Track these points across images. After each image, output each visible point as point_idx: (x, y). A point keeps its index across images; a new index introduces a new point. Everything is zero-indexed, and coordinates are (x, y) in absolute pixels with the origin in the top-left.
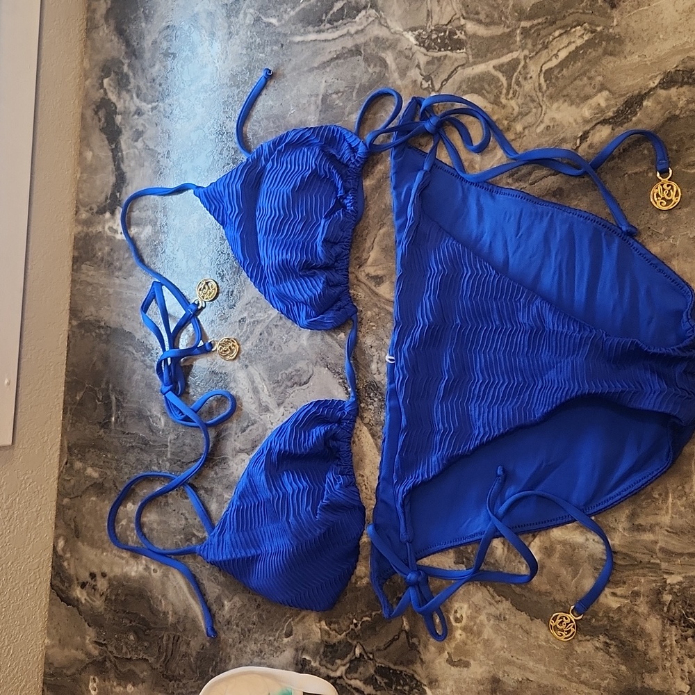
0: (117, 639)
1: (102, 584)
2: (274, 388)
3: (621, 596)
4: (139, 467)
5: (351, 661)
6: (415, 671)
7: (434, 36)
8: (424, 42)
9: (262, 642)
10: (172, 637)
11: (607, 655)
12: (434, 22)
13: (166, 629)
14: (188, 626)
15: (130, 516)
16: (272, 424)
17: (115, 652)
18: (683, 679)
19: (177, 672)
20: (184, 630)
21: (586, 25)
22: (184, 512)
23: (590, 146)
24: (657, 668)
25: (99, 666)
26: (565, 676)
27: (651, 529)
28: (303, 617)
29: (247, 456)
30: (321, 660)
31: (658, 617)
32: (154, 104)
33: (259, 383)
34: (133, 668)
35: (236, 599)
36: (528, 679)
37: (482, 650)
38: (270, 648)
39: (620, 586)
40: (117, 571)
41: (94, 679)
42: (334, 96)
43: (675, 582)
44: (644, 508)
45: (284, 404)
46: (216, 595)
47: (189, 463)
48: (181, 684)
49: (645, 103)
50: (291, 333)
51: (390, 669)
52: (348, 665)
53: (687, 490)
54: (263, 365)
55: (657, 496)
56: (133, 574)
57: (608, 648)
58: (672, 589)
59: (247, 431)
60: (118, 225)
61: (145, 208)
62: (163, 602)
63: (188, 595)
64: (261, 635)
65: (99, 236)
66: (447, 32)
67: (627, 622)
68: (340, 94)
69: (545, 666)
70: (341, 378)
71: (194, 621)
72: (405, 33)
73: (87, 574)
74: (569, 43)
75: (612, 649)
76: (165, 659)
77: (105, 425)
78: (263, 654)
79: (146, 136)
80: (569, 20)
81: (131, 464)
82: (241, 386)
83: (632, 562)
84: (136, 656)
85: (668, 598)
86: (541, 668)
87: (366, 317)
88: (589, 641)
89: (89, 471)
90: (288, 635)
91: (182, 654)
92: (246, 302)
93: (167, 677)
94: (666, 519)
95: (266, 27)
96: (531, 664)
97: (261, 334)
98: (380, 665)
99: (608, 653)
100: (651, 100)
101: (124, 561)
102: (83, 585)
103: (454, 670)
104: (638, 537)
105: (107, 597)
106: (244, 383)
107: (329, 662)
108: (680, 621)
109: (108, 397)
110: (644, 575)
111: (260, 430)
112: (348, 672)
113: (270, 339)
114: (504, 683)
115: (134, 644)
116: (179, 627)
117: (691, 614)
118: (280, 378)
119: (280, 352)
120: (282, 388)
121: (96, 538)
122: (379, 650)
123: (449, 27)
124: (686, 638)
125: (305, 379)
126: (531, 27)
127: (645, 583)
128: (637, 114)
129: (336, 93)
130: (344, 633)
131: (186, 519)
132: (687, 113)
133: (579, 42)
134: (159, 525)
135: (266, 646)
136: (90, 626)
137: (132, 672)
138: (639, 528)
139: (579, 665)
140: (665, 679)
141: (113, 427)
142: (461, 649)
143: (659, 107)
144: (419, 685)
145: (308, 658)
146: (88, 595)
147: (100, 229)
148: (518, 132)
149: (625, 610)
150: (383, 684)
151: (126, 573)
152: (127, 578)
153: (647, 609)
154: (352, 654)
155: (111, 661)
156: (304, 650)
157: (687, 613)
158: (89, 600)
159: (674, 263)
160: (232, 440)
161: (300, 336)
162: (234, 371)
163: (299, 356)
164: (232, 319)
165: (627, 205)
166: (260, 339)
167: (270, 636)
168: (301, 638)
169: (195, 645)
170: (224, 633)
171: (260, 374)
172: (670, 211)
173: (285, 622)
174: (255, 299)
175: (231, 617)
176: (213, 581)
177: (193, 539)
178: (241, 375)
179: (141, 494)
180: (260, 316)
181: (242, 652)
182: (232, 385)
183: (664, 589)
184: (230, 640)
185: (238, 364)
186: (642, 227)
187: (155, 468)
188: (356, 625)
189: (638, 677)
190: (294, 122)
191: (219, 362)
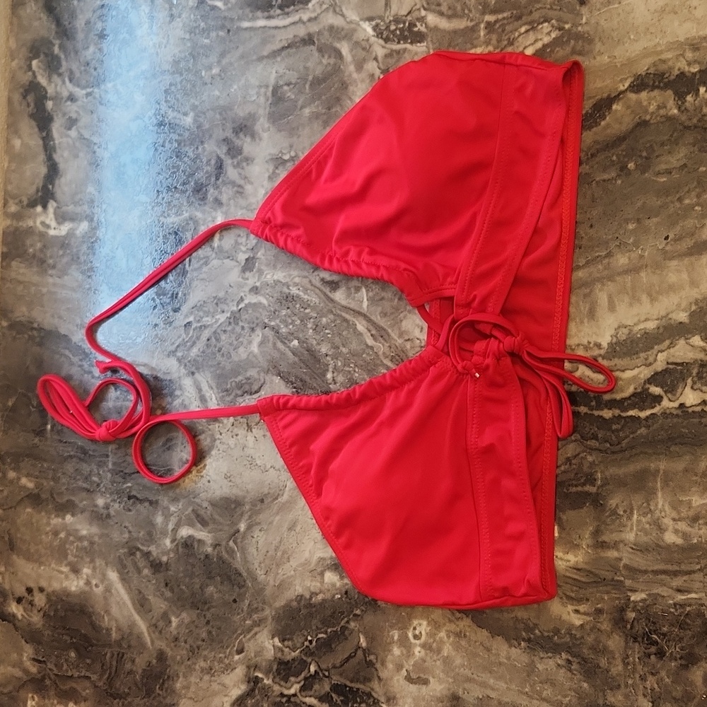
0: (57, 656)
1: (40, 600)
2: (223, 396)
3: (585, 614)
4: (78, 477)
5: (306, 679)
6: (373, 689)
7: (393, 27)
8: (382, 33)
9: (211, 659)
10: (116, 654)
11: (568, 672)
12: (393, 13)
13: (110, 646)
14: (133, 643)
15: (68, 528)
16: (221, 434)
17: (55, 669)
18: (645, 696)
19: (121, 689)
20: (129, 646)
21: (553, 21)
22: (127, 525)
24: (619, 685)
25: (38, 684)
26: (527, 693)
27: (615, 545)
28: (256, 634)
30: (274, 677)
31: (621, 634)
32: (89, 90)
33: (208, 392)
34: (74, 685)
35: (184, 615)
36: (488, 697)
37: (442, 667)
38: (221, 665)
39: (583, 604)
40: (56, 586)
41: (33, 697)
42: (286, 88)
43: (639, 599)
44: (609, 525)
46: (162, 611)
47: (134, 473)
48: (126, 702)
49: (614, 107)
50: (241, 340)
51: (346, 686)
52: (302, 683)
53: (652, 508)
54: (211, 372)
55: (622, 513)
56: (73, 589)
57: (570, 665)
58: (636, 606)
60: (51, 220)
61: (81, 203)
62: (106, 617)
63: (133, 611)
64: (211, 652)
65: (30, 231)
66: (407, 24)
67: (590, 640)
68: (292, 86)
69: (506, 683)
70: (295, 388)
71: (139, 637)
72: (361, 23)
73: (24, 589)
74: (536, 41)
75: (575, 666)
76: (108, 678)
77: (40, 433)
78: (213, 671)
79: (80, 124)
80: (536, 15)
81: (69, 474)
83: (596, 579)
84: (78, 673)
85: (631, 615)
86: (502, 685)
87: (321, 324)
88: (551, 658)
89: (24, 481)
90: (240, 651)
91: (127, 671)
92: (192, 305)
93: (111, 695)
94: (630, 537)
95: (211, 10)
96: (492, 681)
97: (208, 340)
98: (336, 682)
99: (570, 670)
100: (620, 103)
101: (63, 576)
102: (19, 600)
103: (413, 688)
104: (603, 554)
105: (45, 612)
106: (191, 391)
107: (282, 679)
108: (643, 638)
110: (608, 593)
111: (209, 440)
112: (303, 689)
113: (218, 345)
114: (463, 700)
115: (75, 661)
116: (124, 645)
117: (655, 631)
118: (229, 386)
119: (228, 359)
120: (232, 397)
121: (32, 551)
122: (334, 667)
123: (409, 18)
124: (649, 656)
125: (255, 387)
126: (496, 22)
127: (607, 600)
128: (605, 118)
129: (288, 84)
130: (299, 650)
131: (130, 532)
132: (658, 118)
133: (546, 40)
134: (100, 538)
135: (216, 664)
136: (27, 643)
137: (74, 690)
138: (603, 545)
139: (540, 683)
140: (627, 696)
141: (49, 435)
142: (420, 666)
143: (629, 111)
144: (376, 702)
145: (260, 675)
146: (25, 611)
147: (30, 223)
149: (588, 627)
150: (339, 702)
151: (66, 588)
152: (67, 593)
153: (610, 626)
154: (306, 671)
155: (50, 679)
156: (256, 667)
157: (650, 631)
158: (26, 616)
159: (643, 274)
160: (179, 450)
161: (250, 342)
162: (179, 378)
163: (249, 363)
164: (177, 323)
165: (595, 213)
166: (207, 345)
167: (220, 653)
168: (253, 655)
169: (141, 663)
170: (172, 650)
171: (207, 382)
172: (638, 221)
173: (236, 639)
174: (202, 303)
175: (178, 633)
176: (159, 597)
177: (138, 553)
178: (187, 383)
179: (81, 505)
180: (207, 320)
181: (190, 669)
182: (178, 393)
183: (627, 606)
184: (178, 657)
185: (184, 370)
186: (610, 237)
187: (95, 479)
188: (311, 642)
189: (601, 694)
190: (242, 114)
191: (164, 368)
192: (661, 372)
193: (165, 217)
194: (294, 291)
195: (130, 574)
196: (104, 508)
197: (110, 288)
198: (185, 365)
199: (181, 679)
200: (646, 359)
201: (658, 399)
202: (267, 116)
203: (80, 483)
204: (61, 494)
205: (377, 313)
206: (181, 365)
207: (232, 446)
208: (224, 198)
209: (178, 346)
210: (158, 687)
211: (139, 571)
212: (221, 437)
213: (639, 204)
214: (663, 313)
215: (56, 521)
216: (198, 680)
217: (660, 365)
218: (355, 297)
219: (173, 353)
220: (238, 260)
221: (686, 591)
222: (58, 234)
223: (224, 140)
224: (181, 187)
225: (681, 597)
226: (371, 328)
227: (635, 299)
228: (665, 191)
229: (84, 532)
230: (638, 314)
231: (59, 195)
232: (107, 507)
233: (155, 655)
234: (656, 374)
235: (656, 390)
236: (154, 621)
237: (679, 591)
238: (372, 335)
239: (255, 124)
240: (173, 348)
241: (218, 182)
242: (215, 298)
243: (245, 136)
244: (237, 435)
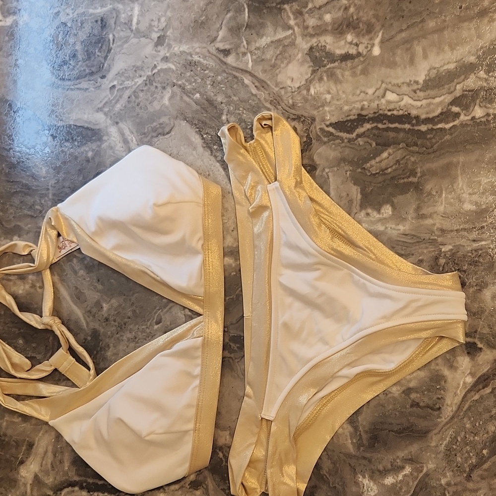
2: (141, 138)
4: (24, 207)
9: (136, 331)
27: (431, 216)
28: (170, 308)
33: (129, 135)
35: (113, 301)
38: (144, 334)
39: (410, 258)
43: (447, 250)
44: (426, 202)
46: (95, 300)
50: (155, 96)
51: (241, 336)
53: (455, 188)
54: (132, 121)
55: (435, 193)
56: (20, 292)
58: (445, 255)
63: (71, 303)
64: (135, 325)
70: (198, 128)
78: (137, 339)
81: (16, 205)
82: (112, 138)
83: (418, 240)
85: (443, 261)
87: (217, 81)
90: (158, 323)
92: (116, 73)
94: (441, 209)
97: (129, 98)
98: (233, 335)
104: (422, 223)
106: (116, 136)
110: (427, 248)
113: (137, 101)
115: (24, 346)
117: (459, 269)
118: (146, 130)
119: (145, 110)
120: (149, 138)
122: (232, 324)
125: (167, 130)
127: (426, 253)
135: (140, 333)
138: (423, 217)
150: (236, 348)
159: (446, 32)
161: (162, 97)
162: (106, 127)
163: (161, 113)
166: (128, 101)
167: (142, 325)
168: (169, 323)
170: (103, 328)
171: (129, 128)
173: (155, 313)
174: (124, 71)
175: (109, 315)
176: (92, 290)
177: (75, 259)
178: (113, 130)
179: (26, 228)
180: (128, 83)
181: (119, 340)
182: (105, 138)
183: (440, 256)
184: (109, 333)
185: (110, 121)
186: (423, 9)
187: (38, 207)
191: (93, 121)
192: (459, 97)
193: (93, 9)
194: (196, 58)
195: (69, 276)
198: (111, 117)
199: (111, 349)
200: (449, 89)
201: (457, 115)
203: (26, 212)
204: (9, 221)
205: (259, 71)
206: (107, 118)
209: (105, 104)
211: (76, 272)
214: (459, 58)
216: (125, 347)
217: (458, 93)
218: (242, 60)
219: (100, 110)
220: (152, 38)
221: (479, 241)
222: (3, 25)
225: (475, 245)
226: (255, 81)
227: (440, 50)
230: (443, 60)
233: (90, 334)
234: (456, 98)
235: (455, 109)
236: (89, 309)
237: (474, 241)
238: (255, 86)
240: (101, 105)
242: (134, 66)
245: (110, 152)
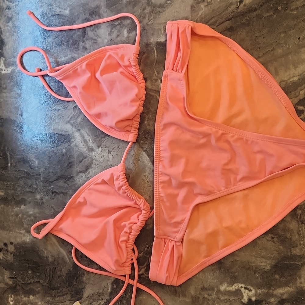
0: (22, 274)
1: (11, 248)
2: (95, 139)
4: (26, 187)
5: (147, 265)
10: (52, 268)
11: (273, 243)
13: (49, 265)
14: (60, 262)
15: (23, 212)
16: (96, 157)
17: (21, 281)
19: (56, 285)
20: (58, 264)
22: (52, 206)
23: (245, 5)
24: (297, 245)
25: (13, 289)
26: (254, 255)
29: (84, 174)
31: (296, 221)
33: (87, 137)
34: (32, 287)
36: (236, 260)
40: (19, 240)
41: (11, 296)
45: (101, 146)
47: (53, 181)
48: (59, 291)
52: (146, 268)
54: (88, 128)
56: (28, 240)
57: (273, 239)
58: (301, 208)
59: (83, 162)
60: (2, 66)
62: (45, 252)
63: (59, 247)
71: (63, 259)
73: (2, 244)
75: (275, 239)
76: (49, 280)
77: (5, 168)
79: (13, 19)
81: (21, 186)
82: (77, 140)
84: (33, 281)
85: (300, 212)
86: (242, 254)
88: (264, 237)
91: (58, 276)
93: (51, 289)
99: (273, 242)
101: (22, 235)
102: (1, 250)
105: (14, 254)
106: (79, 138)
109: (5, 154)
111: (90, 160)
112: (146, 271)
115: (31, 275)
116: (55, 263)
118: (98, 134)
120: (99, 138)
121: (5, 225)
130: (143, 252)
131: (54, 209)
134: (39, 214)
136: (6, 270)
137: (33, 289)
139: (260, 250)
140: (301, 249)
141: (9, 169)
146: (4, 255)
148: (209, 1)
151: (24, 240)
152: (25, 243)
153: (290, 218)
154: (147, 262)
155: (19, 286)
158: (4, 257)
159: (290, 56)
160: (75, 167)
162: (73, 133)
164: (69, 107)
165: (265, 31)
169: (65, 271)
171: (87, 133)
172: (285, 32)
178: (77, 135)
179: (28, 200)
182: (73, 140)
183: (297, 208)
185: (75, 129)
186: (273, 41)
187: (35, 186)
188: (148, 248)
189: (289, 250)
190: (93, 6)
191: (64, 129)
192: (302, 99)
196: (40, 200)
197: (35, 95)
198: (75, 127)
199: (85, 275)
200: (295, 95)
202: (105, 6)
203: (27, 189)
204: (18, 196)
206: (73, 127)
207: (102, 162)
208: (88, 46)
209: (71, 118)
210: (74, 281)
212: (96, 158)
213: (285, 25)
214: (300, 72)
215: (16, 209)
217: (301, 97)
218: (155, 84)
219: (68, 122)
222: (6, 73)
223: (85, 19)
224: (66, 44)
227: (287, 68)
228: (296, 17)
229: (31, 213)
230: (289, 75)
231: (5, 54)
232: (42, 199)
233: (72, 266)
234: (300, 100)
235: (301, 108)
236: (69, 250)
239: (100, 10)
240: (68, 119)
241: (84, 39)
243: (96, 16)
244: (103, 156)
245: (76, 149)
